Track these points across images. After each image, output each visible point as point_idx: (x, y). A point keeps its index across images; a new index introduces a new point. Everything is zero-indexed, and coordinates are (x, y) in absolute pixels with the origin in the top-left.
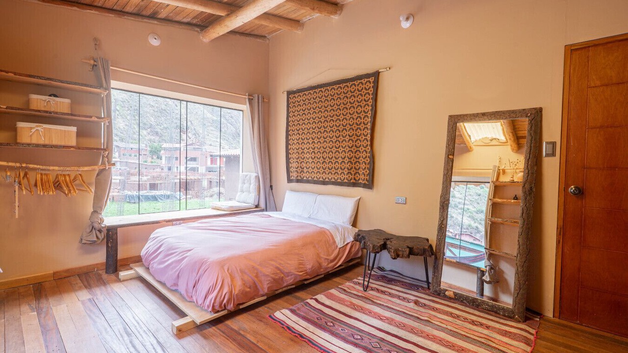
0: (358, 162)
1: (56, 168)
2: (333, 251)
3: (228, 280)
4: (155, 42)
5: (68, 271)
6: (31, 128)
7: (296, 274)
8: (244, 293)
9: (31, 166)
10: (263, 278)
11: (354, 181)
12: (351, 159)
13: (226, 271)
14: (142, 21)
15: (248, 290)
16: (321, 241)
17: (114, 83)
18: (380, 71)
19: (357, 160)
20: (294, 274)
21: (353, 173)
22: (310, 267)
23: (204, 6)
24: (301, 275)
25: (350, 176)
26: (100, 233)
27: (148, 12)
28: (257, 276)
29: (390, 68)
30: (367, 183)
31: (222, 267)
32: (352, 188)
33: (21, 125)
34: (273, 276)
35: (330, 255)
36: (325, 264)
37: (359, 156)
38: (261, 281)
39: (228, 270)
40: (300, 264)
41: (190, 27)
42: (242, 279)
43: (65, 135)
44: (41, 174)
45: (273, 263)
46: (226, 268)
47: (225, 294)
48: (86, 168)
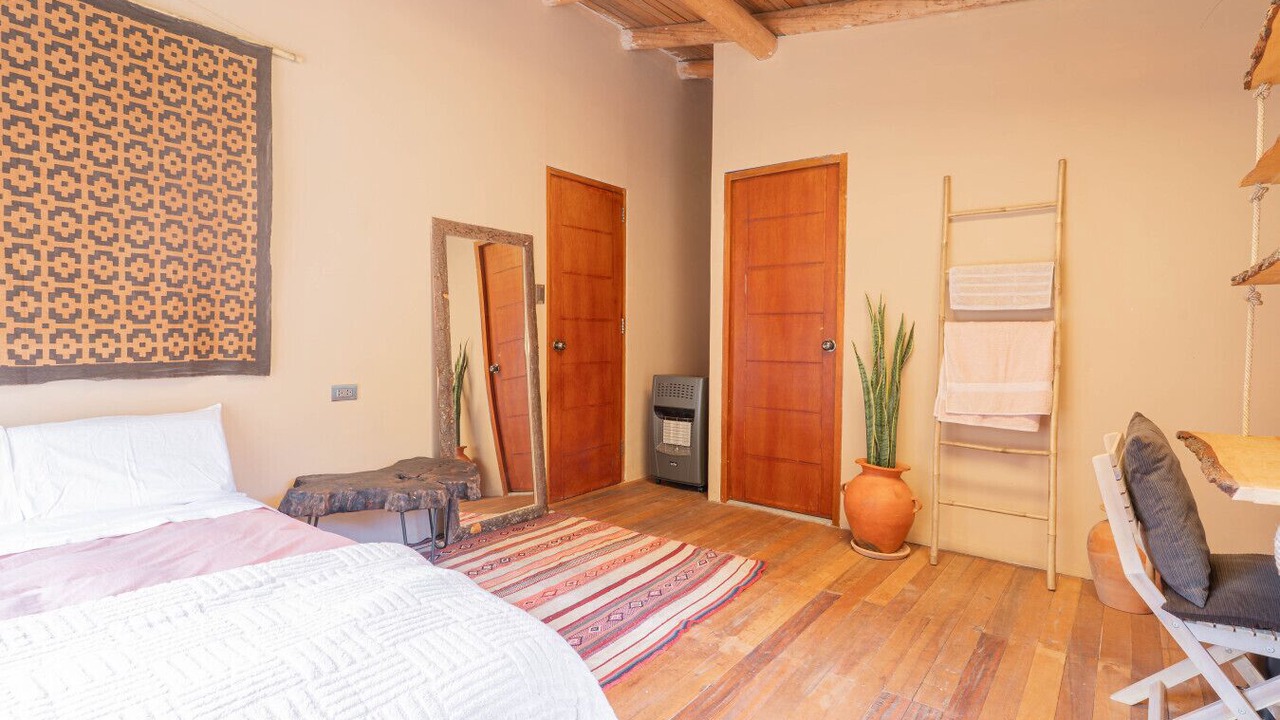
0: (207, 297)
11: (195, 358)
12: (180, 284)
18: (275, 51)
19: (203, 291)
21: (191, 332)
25: (180, 340)
30: (249, 358)
32: (190, 379)
37: (208, 279)
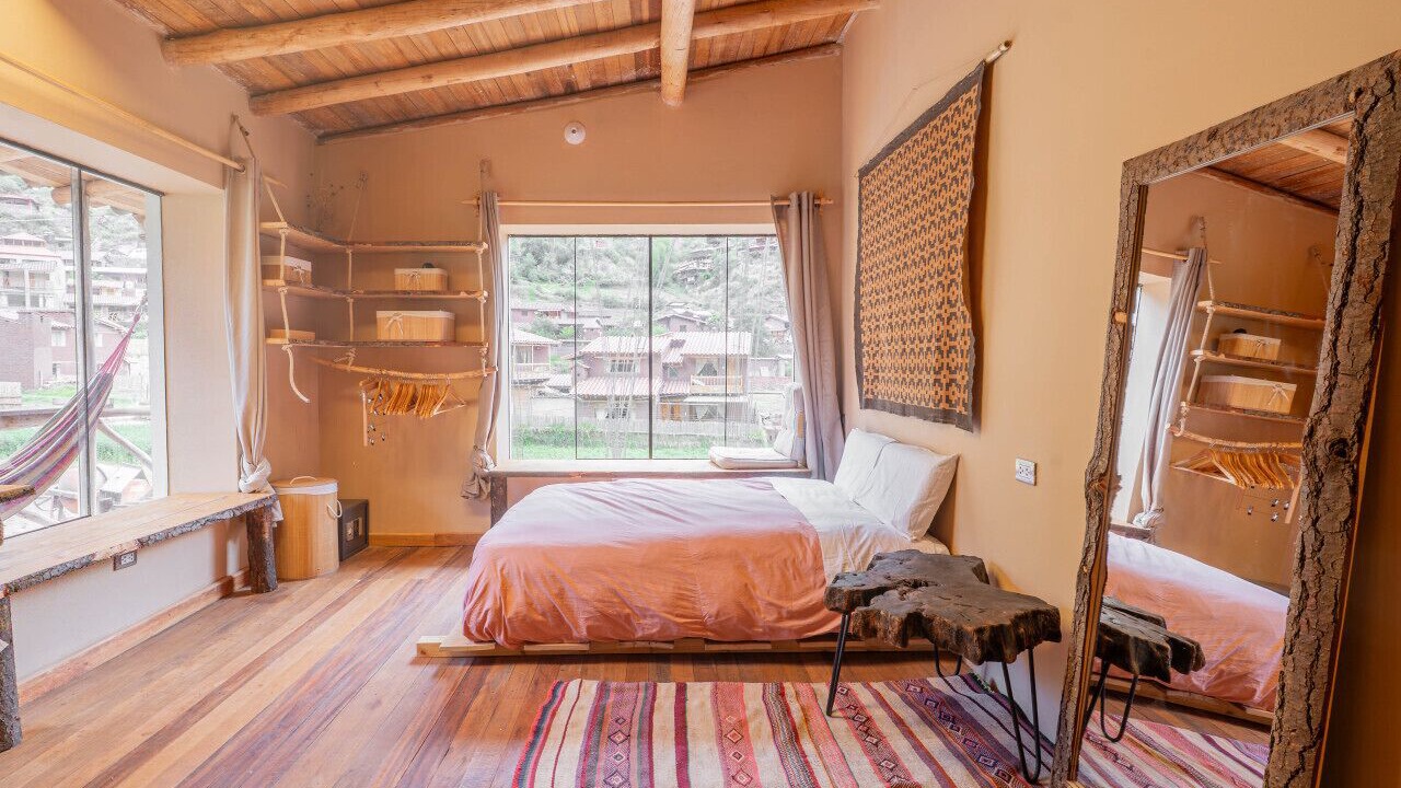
1: (419, 376)
2: (807, 591)
3: (495, 588)
4: (575, 139)
5: (450, 536)
6: (389, 318)
7: (665, 619)
8: (525, 621)
9: (392, 373)
10: (575, 604)
11: (947, 407)
13: (499, 569)
14: (555, 107)
15: (540, 618)
16: (771, 556)
17: (504, 229)
18: (989, 60)
20: (660, 618)
22: (713, 611)
23: (605, 46)
24: (677, 624)
26: (487, 482)
27: (559, 88)
28: (561, 594)
29: (1008, 44)
30: (962, 411)
31: (494, 563)
33: (381, 314)
34: (600, 605)
35: (789, 598)
36: (766, 617)
38: (570, 610)
39: (502, 570)
40: (681, 597)
41: (643, 86)
42: (525, 592)
43: (429, 325)
44: (401, 386)
45: (602, 577)
46: (499, 565)
47: (487, 611)
48: (457, 376)
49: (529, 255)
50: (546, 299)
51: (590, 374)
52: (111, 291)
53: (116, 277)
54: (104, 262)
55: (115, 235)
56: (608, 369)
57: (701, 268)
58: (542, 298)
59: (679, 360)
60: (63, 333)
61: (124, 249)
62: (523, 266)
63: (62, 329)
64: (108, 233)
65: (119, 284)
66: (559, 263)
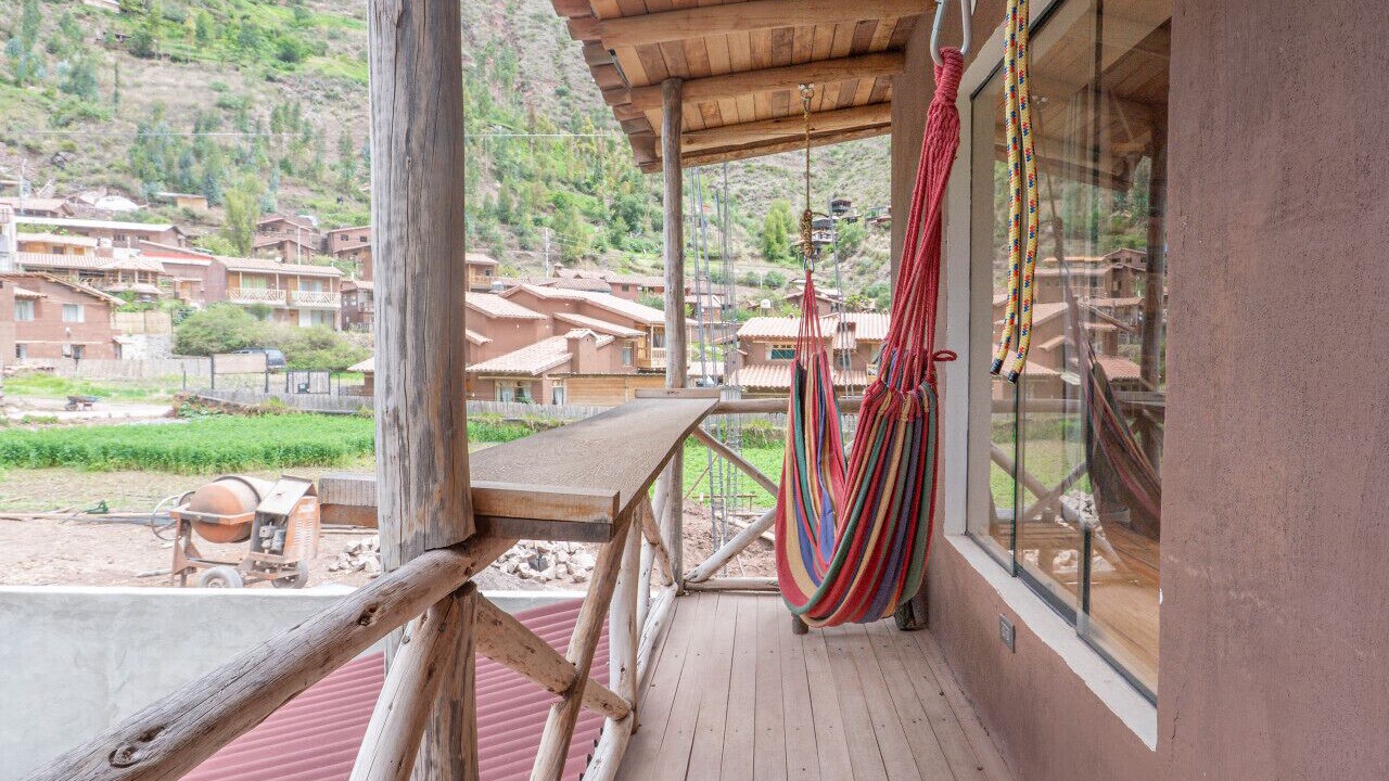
49: (620, 219)
50: (642, 272)
51: (747, 361)
52: (79, 250)
53: (85, 232)
54: (61, 213)
55: (76, 178)
56: (769, 356)
57: (824, 240)
58: (637, 271)
59: (853, 345)
60: (30, 304)
61: (88, 197)
62: (614, 232)
63: (29, 298)
64: (64, 175)
65: (90, 241)
66: (655, 230)
